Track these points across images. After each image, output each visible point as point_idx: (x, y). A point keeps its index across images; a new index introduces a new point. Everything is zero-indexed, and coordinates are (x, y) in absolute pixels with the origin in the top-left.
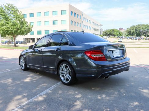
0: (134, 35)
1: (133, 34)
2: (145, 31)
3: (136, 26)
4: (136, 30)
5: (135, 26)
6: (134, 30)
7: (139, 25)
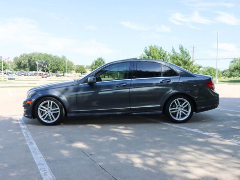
0: (27, 69)
1: (24, 67)
2: (42, 63)
3: (30, 54)
4: (29, 61)
5: (27, 55)
6: (27, 61)
7: (33, 54)
